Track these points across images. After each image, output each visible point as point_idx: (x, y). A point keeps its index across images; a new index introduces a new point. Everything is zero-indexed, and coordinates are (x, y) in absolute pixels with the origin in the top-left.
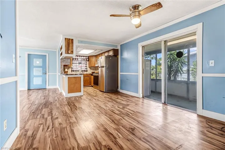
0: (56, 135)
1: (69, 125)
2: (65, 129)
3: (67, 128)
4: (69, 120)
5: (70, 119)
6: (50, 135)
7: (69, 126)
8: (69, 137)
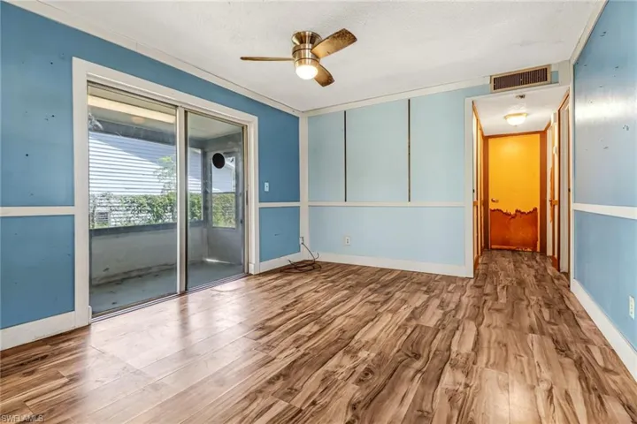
0: (521, 361)
1: (475, 367)
2: (492, 361)
3: (487, 364)
4: (467, 386)
5: (461, 389)
6: (537, 367)
7: (479, 364)
8: (489, 342)
